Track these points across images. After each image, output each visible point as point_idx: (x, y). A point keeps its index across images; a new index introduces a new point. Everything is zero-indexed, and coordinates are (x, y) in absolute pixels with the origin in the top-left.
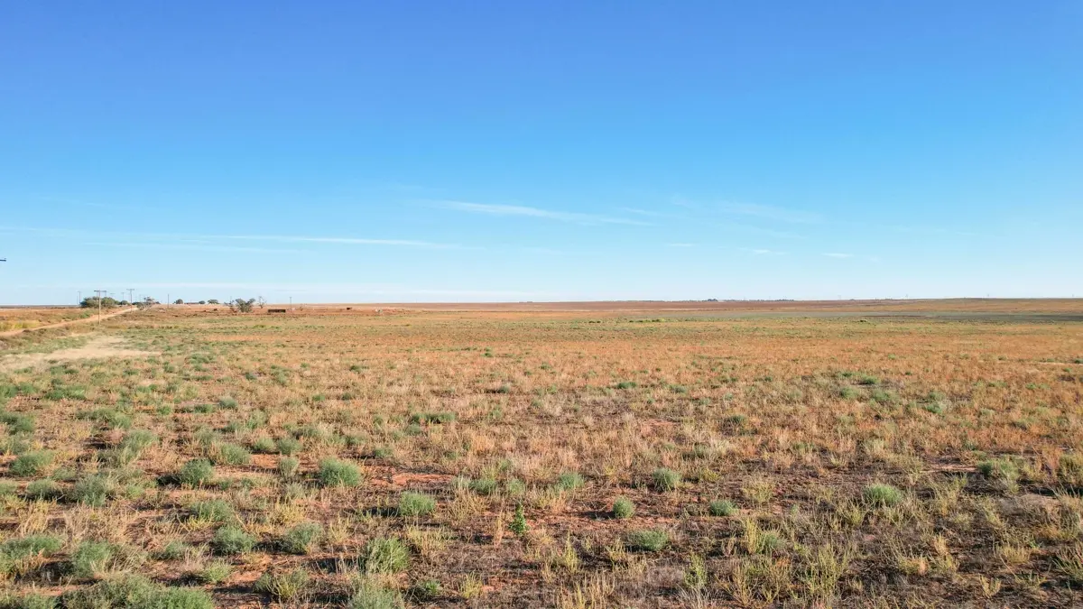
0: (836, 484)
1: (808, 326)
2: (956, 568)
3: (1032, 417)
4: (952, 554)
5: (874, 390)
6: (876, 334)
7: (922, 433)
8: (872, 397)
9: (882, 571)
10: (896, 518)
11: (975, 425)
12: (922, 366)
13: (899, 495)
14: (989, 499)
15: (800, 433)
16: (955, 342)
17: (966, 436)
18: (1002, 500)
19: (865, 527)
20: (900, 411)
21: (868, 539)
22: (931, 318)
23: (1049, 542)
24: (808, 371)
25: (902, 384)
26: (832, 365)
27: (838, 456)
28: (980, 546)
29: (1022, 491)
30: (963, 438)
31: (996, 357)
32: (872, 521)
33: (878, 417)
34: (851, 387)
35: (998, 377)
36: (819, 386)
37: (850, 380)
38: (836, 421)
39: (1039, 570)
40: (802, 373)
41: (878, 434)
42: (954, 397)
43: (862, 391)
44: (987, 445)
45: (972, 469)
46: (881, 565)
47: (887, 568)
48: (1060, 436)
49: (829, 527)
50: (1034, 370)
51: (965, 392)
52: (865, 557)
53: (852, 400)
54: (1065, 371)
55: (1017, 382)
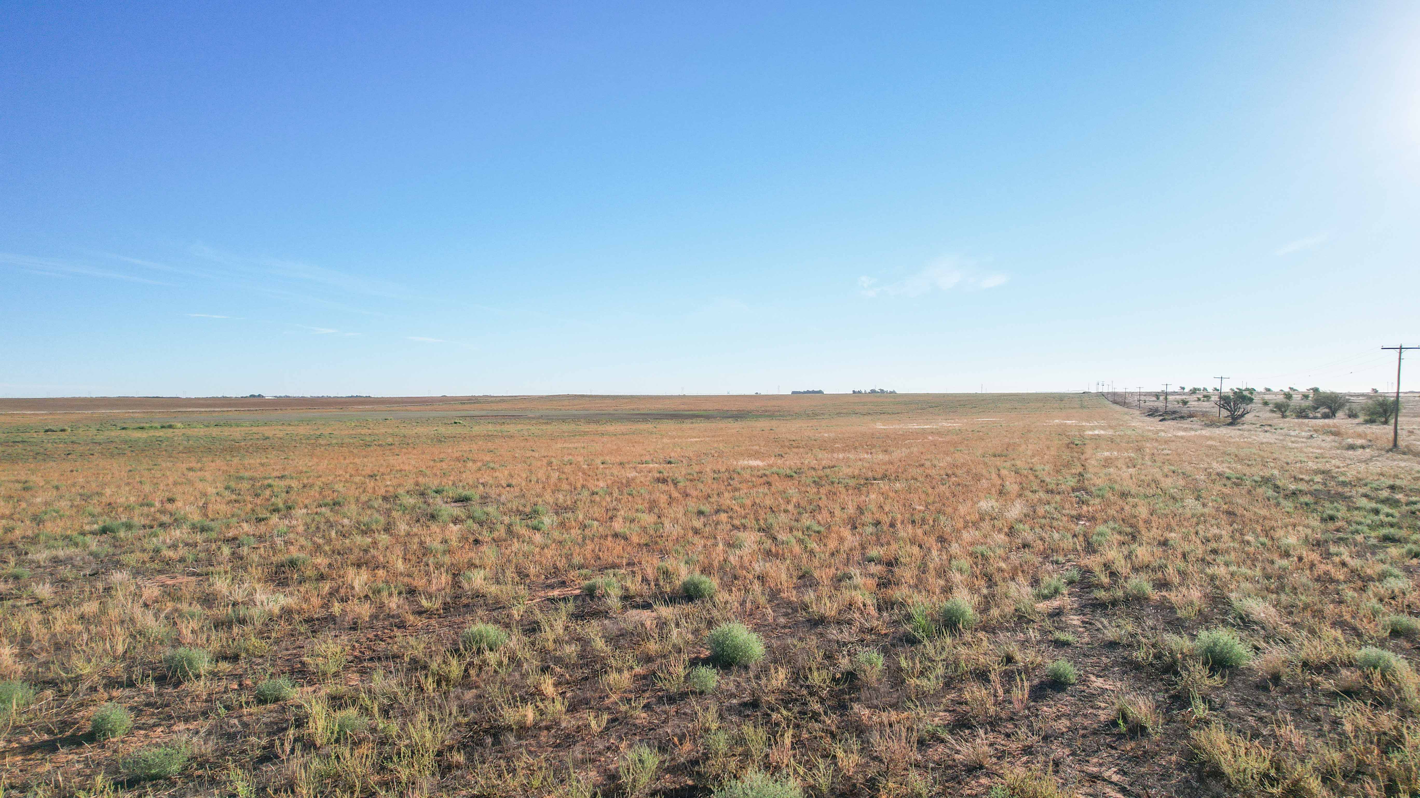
0: (428, 633)
1: (390, 431)
2: (564, 710)
3: (632, 525)
4: (561, 694)
5: (472, 509)
6: (473, 438)
7: (526, 555)
8: (469, 517)
9: (486, 731)
10: (500, 664)
11: (580, 540)
12: (524, 475)
13: (503, 635)
14: (594, 622)
15: (381, 572)
16: (559, 445)
17: (572, 555)
18: (606, 622)
19: (465, 682)
20: (501, 532)
21: (469, 695)
22: (533, 418)
23: (649, 659)
24: (391, 489)
25: (503, 498)
26: (421, 480)
27: (430, 597)
28: (586, 679)
29: (624, 608)
30: (569, 557)
31: (598, 461)
32: (472, 672)
33: (477, 542)
34: (444, 505)
35: (602, 484)
36: (404, 508)
37: (443, 498)
38: (426, 551)
39: (640, 692)
40: (382, 491)
41: (477, 562)
42: (559, 509)
43: (457, 510)
44: (593, 561)
45: (578, 592)
46: (485, 725)
47: (492, 727)
48: (656, 543)
49: (422, 690)
50: (634, 474)
51: (569, 503)
52: (466, 719)
53: (446, 524)
54: (660, 472)
55: (618, 488)
